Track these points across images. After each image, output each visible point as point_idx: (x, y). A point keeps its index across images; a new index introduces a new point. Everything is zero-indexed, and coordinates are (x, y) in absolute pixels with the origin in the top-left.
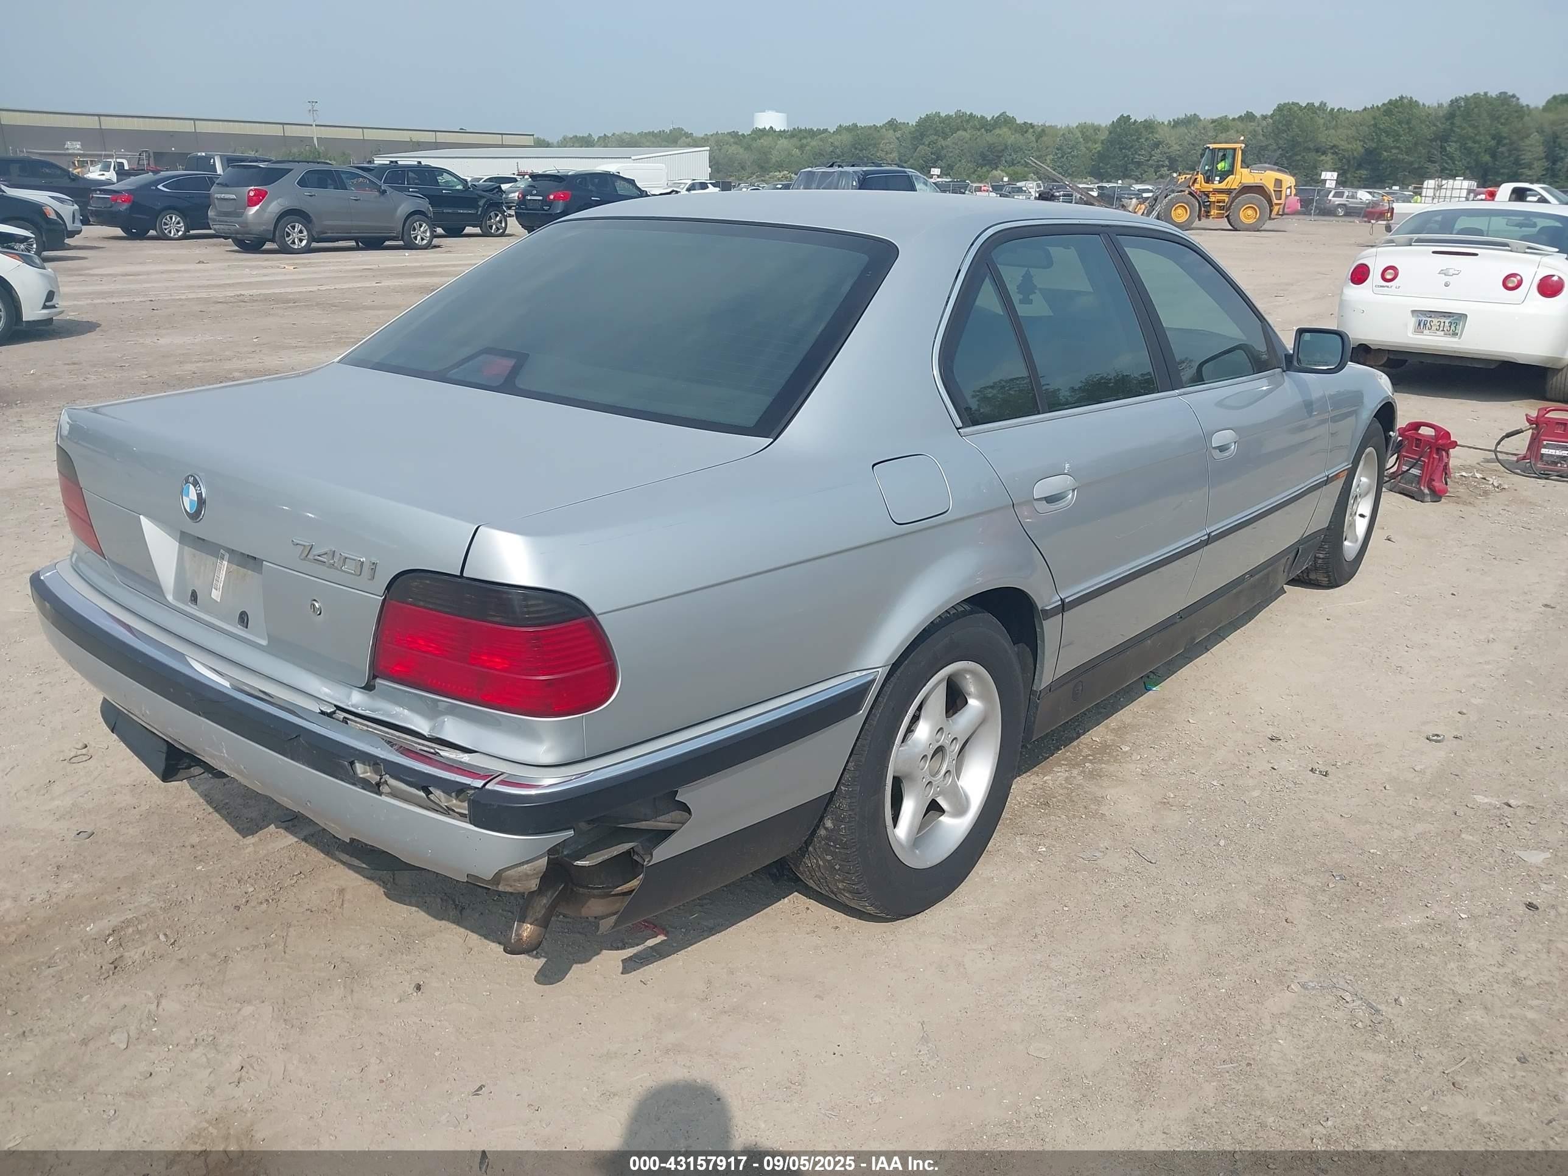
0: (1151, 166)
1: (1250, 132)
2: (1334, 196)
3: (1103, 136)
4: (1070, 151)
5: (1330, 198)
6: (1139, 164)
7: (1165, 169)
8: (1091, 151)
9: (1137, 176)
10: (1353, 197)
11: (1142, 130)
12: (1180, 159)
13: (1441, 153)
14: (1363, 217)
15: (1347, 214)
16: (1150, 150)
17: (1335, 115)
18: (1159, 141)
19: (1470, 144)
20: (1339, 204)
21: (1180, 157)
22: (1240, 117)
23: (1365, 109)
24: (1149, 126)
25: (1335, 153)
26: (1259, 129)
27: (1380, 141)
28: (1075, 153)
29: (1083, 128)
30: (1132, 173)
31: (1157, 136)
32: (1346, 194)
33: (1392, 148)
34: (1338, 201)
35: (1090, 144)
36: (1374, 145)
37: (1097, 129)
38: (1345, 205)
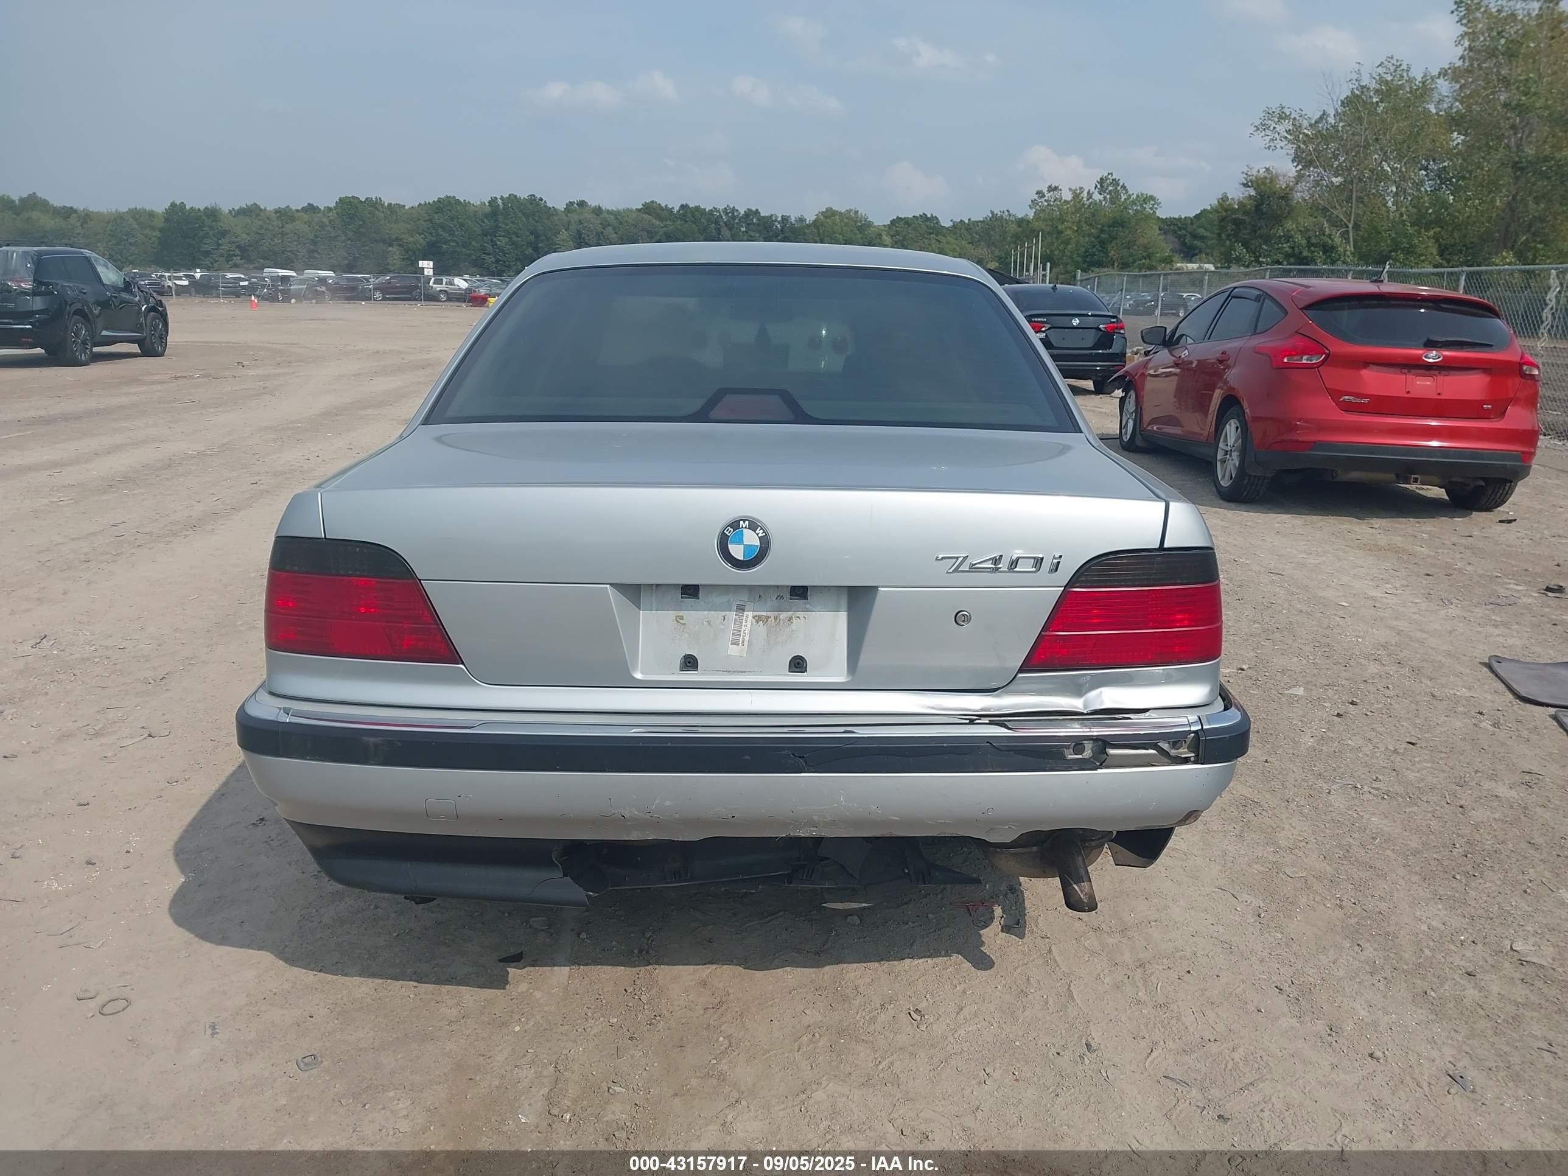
0: (222, 255)
1: (317, 224)
2: (434, 284)
3: (159, 223)
4: (126, 238)
5: (431, 284)
6: (207, 254)
7: (238, 258)
8: (150, 239)
9: (206, 265)
10: (451, 283)
11: (204, 218)
12: (250, 248)
13: (493, 246)
14: (468, 302)
15: (449, 299)
16: (216, 239)
17: (394, 210)
18: (226, 230)
19: (515, 239)
20: (441, 291)
21: (250, 246)
22: (303, 208)
23: (420, 204)
24: (212, 213)
25: (400, 245)
26: (326, 221)
27: (438, 235)
28: (132, 240)
29: (135, 214)
30: (202, 262)
31: (221, 224)
32: (445, 281)
33: (450, 241)
34: (438, 287)
35: (147, 231)
36: (434, 239)
37: (151, 215)
38: (445, 291)
